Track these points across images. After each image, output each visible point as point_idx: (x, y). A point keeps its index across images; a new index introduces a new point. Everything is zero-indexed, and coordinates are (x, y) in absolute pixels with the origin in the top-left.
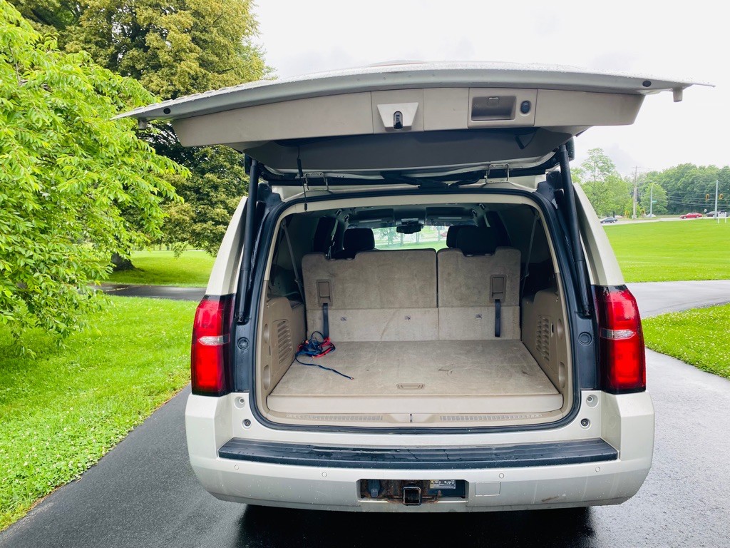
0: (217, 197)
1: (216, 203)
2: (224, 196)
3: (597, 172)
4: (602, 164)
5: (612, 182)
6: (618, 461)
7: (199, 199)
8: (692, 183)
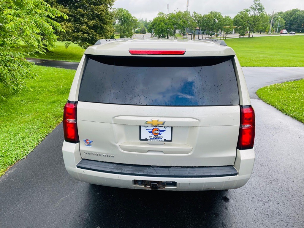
0: (83, 20)
1: (83, 23)
2: (86, 20)
3: (256, 11)
4: (259, 8)
5: (262, 16)
6: (238, 176)
7: (75, 21)
8: (297, 18)
